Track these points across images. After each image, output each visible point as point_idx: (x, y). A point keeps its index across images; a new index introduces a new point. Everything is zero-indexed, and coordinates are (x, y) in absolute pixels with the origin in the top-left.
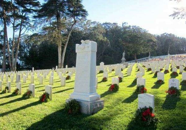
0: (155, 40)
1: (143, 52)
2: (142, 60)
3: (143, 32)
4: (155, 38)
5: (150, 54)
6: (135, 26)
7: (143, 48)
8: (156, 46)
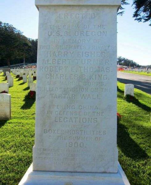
0: (30, 44)
1: (17, 57)
2: (16, 66)
3: (17, 33)
4: (30, 42)
5: (24, 60)
6: (8, 24)
7: (18, 52)
8: (31, 51)
